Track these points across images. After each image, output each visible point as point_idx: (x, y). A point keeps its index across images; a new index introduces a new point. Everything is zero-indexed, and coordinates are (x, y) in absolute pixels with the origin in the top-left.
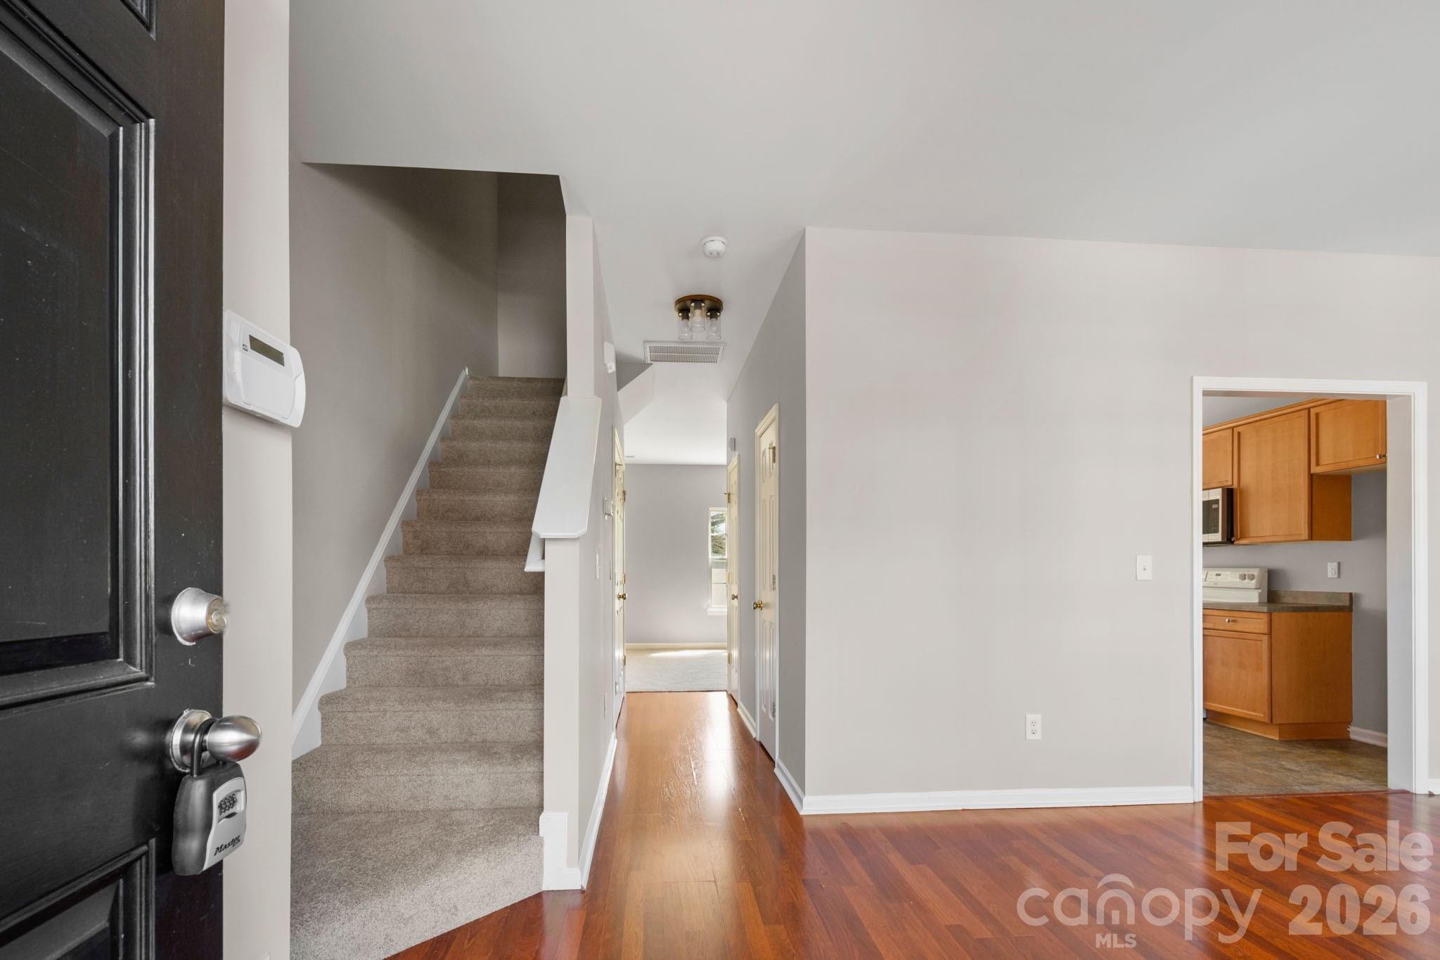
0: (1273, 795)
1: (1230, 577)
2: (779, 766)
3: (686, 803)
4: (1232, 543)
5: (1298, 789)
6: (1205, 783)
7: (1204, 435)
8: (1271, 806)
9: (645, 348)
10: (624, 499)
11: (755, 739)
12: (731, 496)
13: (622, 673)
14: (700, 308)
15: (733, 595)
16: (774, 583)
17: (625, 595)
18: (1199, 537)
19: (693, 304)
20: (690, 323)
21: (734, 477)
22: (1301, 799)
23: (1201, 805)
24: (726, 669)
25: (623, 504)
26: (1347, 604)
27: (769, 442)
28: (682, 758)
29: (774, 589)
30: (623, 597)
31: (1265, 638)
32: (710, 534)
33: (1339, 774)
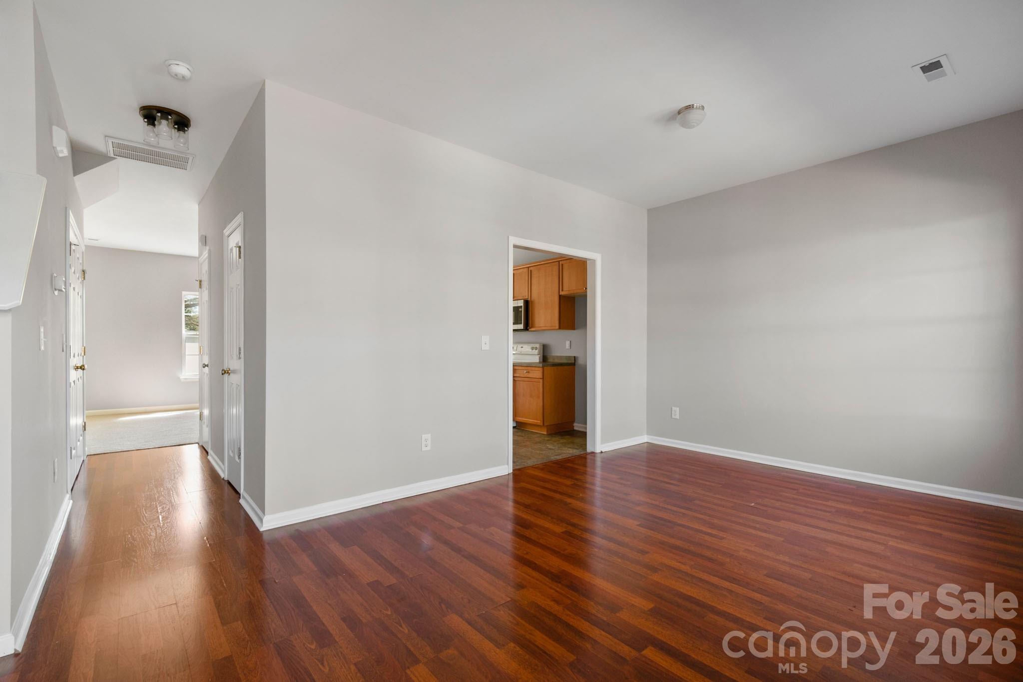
0: (543, 463)
1: (527, 348)
2: (244, 498)
3: (150, 544)
4: (528, 330)
5: (553, 458)
6: (514, 462)
7: (514, 270)
8: (542, 469)
9: (106, 142)
10: (84, 278)
11: (223, 479)
12: (203, 283)
13: (81, 438)
14: (167, 119)
15: (204, 364)
16: (240, 353)
17: (84, 366)
18: (512, 327)
19: (159, 114)
20: (156, 129)
21: (205, 267)
22: (554, 463)
23: (512, 474)
24: (198, 425)
25: (82, 282)
26: (573, 362)
27: (236, 242)
28: (148, 505)
29: (240, 358)
30: (82, 368)
31: (541, 381)
32: (184, 314)
33: (569, 448)
